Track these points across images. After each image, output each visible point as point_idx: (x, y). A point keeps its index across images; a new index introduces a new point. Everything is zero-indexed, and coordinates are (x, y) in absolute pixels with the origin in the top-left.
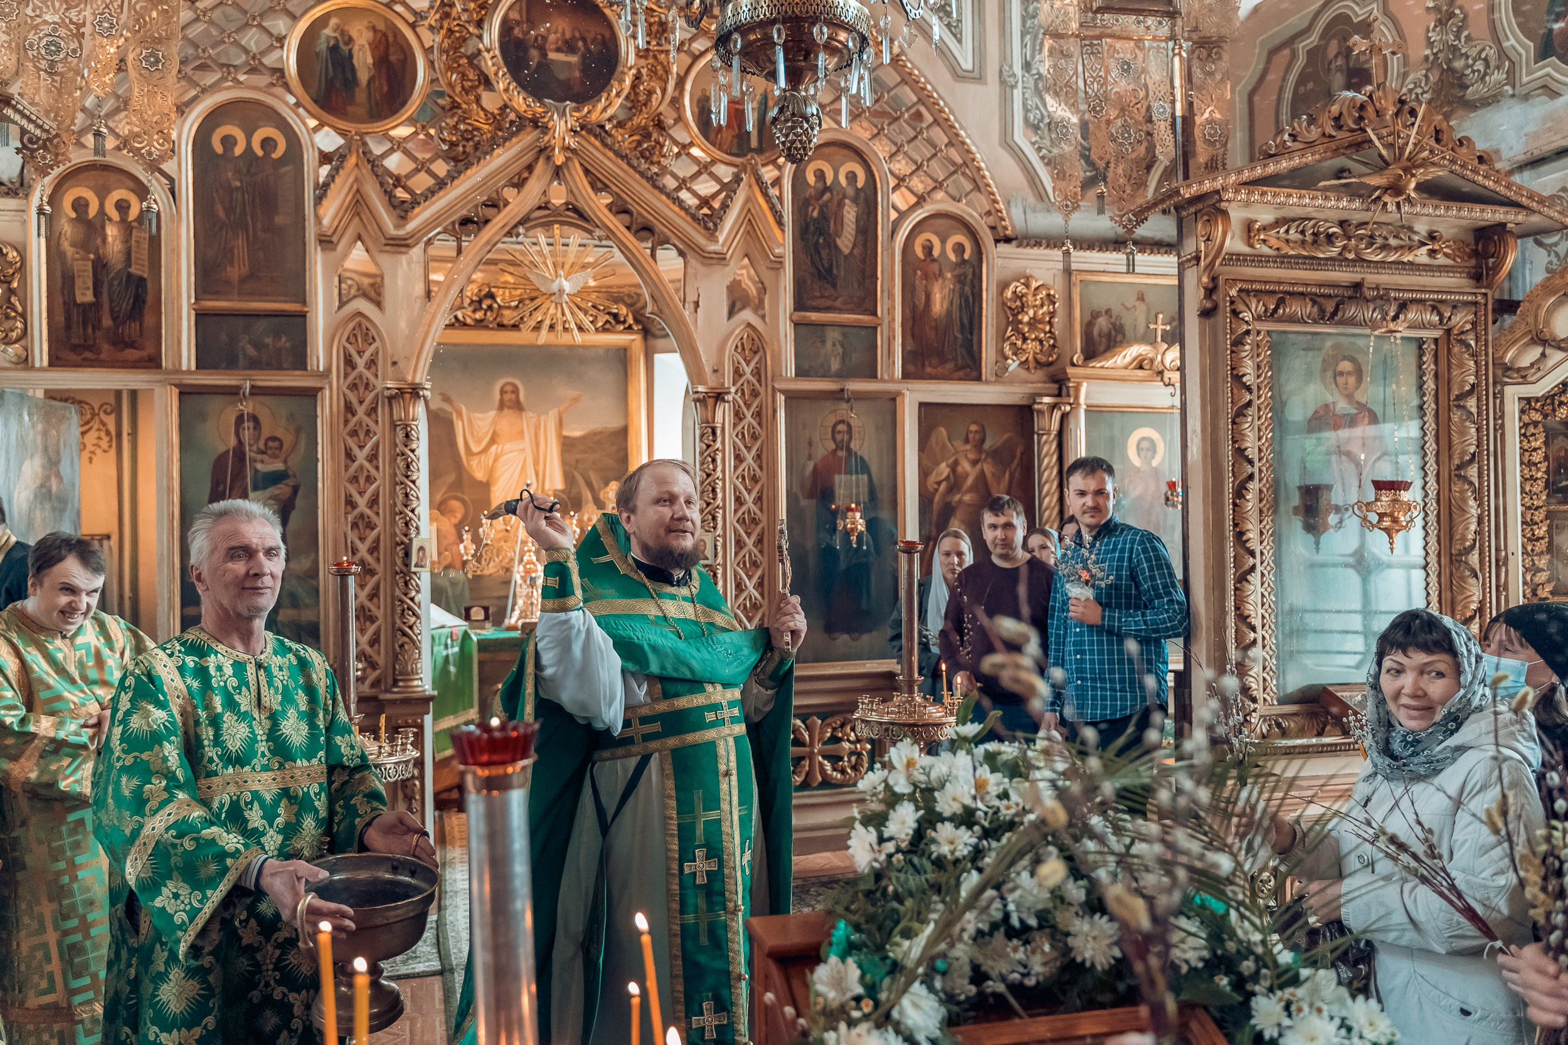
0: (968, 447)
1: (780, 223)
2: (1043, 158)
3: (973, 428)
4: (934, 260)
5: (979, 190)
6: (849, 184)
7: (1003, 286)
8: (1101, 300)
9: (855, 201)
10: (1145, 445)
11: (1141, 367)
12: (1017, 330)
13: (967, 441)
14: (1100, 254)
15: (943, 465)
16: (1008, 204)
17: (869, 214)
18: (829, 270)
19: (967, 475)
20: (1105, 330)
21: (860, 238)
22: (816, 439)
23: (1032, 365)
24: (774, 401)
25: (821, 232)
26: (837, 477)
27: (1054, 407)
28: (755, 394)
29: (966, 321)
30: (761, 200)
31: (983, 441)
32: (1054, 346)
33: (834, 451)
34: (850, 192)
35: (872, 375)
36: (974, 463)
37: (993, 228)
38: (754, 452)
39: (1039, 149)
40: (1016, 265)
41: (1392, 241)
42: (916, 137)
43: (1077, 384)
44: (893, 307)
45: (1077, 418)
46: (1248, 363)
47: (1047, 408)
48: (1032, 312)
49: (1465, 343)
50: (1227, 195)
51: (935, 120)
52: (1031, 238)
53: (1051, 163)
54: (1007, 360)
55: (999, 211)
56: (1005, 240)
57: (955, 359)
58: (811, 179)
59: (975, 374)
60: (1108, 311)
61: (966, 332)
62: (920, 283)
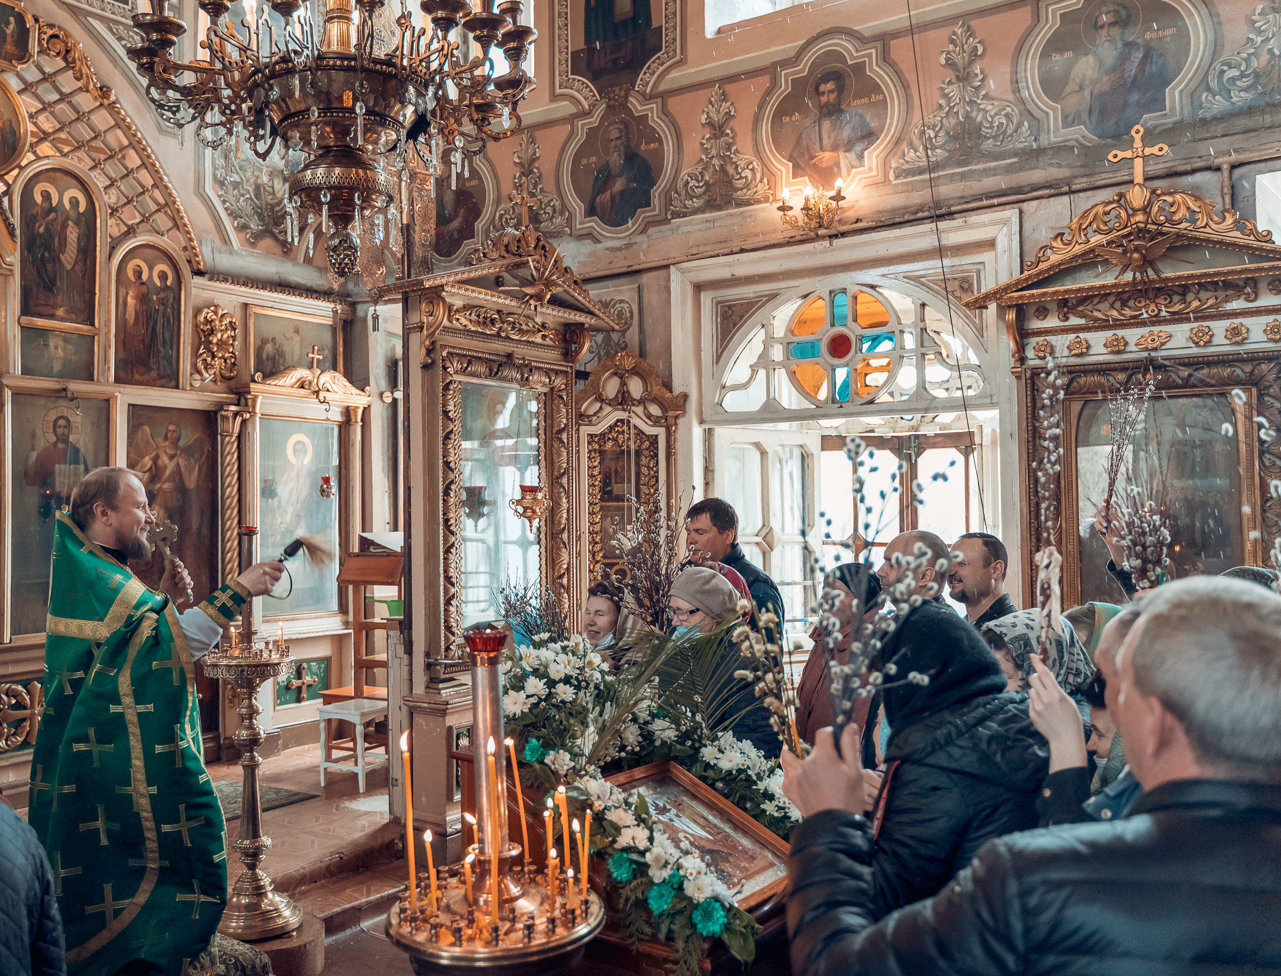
0: (167, 444)
1: (12, 234)
2: (226, 209)
3: (171, 427)
4: (143, 284)
5: (178, 229)
6: (72, 207)
7: (197, 312)
8: (269, 331)
9: (77, 223)
10: (299, 447)
11: (302, 387)
12: (209, 350)
13: (166, 438)
14: (270, 294)
15: (147, 458)
16: (200, 242)
17: (89, 236)
18: (53, 282)
19: (166, 467)
20: (271, 354)
21: (80, 257)
22: (39, 432)
23: (219, 378)
24: (2, 396)
25: (47, 247)
26: (57, 467)
27: (236, 414)
29: (167, 338)
31: (179, 439)
32: (234, 364)
33: (55, 444)
34: (73, 214)
35: (90, 378)
36: (172, 457)
37: (189, 262)
39: (224, 202)
40: (207, 295)
41: (524, 327)
42: (127, 175)
43: (256, 397)
44: (109, 320)
45: (254, 424)
46: (452, 403)
47: (230, 414)
48: (219, 335)
49: (561, 397)
50: (447, 289)
51: (143, 164)
52: (219, 274)
53: (233, 215)
54: (200, 373)
55: (194, 248)
56: (199, 273)
57: (158, 369)
58: (38, 199)
59: (173, 383)
60: (273, 339)
61: (168, 347)
62: (131, 301)
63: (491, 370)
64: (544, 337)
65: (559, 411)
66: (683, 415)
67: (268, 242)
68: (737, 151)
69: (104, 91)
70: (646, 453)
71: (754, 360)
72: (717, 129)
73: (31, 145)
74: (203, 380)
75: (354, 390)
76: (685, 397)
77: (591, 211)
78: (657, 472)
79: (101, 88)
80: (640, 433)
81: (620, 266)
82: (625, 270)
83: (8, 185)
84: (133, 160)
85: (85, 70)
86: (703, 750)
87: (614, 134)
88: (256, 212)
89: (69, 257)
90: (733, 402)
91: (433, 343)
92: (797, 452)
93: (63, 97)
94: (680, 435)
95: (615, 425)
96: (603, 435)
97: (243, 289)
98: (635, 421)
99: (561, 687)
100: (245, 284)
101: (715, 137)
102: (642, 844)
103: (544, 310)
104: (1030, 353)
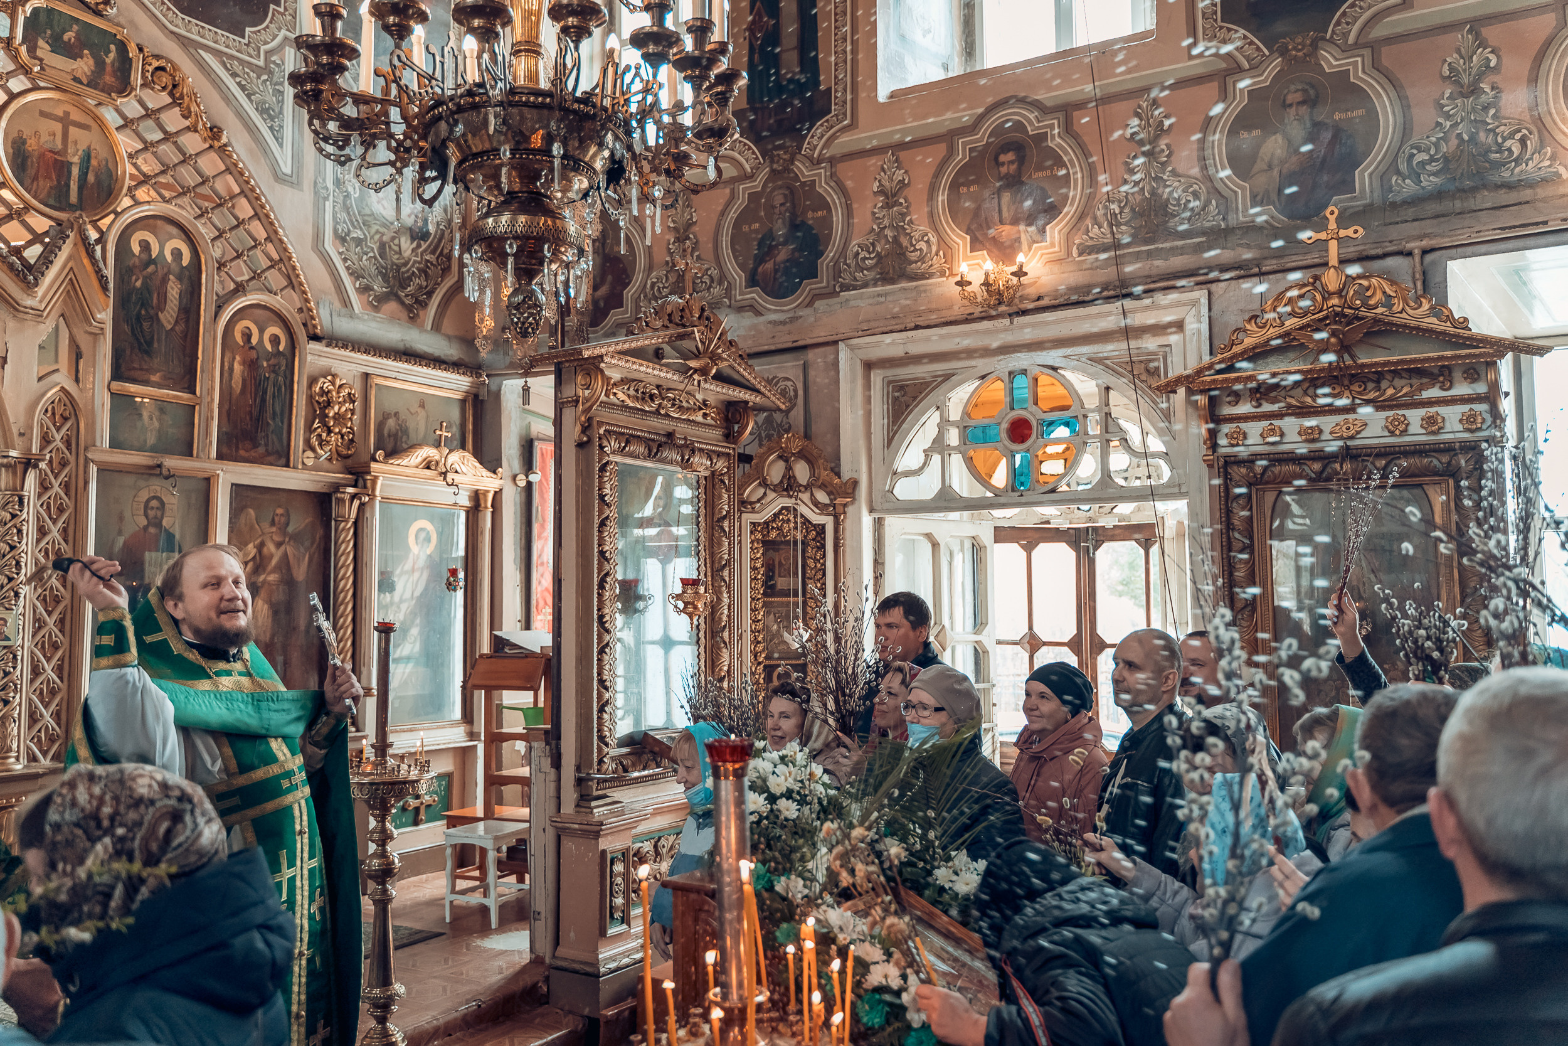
0: (274, 529)
1: (104, 288)
2: (348, 268)
3: (280, 511)
4: (252, 348)
5: (293, 288)
6: (174, 260)
7: (313, 381)
8: (391, 404)
9: (180, 278)
10: (422, 534)
11: (428, 468)
12: (325, 425)
13: (273, 523)
14: (395, 363)
15: (251, 546)
16: (318, 303)
17: (192, 293)
18: (150, 343)
19: (272, 556)
20: (394, 430)
21: (181, 316)
22: (127, 514)
23: (335, 456)
24: (86, 472)
25: (145, 303)
26: (147, 554)
27: (353, 497)
28: (64, 464)
30: (86, 261)
31: (287, 524)
32: (352, 441)
33: (145, 528)
34: (175, 267)
35: (189, 453)
36: (279, 545)
37: (305, 325)
38: (60, 524)
39: (345, 260)
40: (324, 362)
41: (685, 404)
42: (237, 226)
43: (376, 477)
44: (213, 388)
45: (373, 508)
46: (608, 486)
47: (347, 497)
48: (336, 408)
49: (723, 481)
50: (606, 359)
51: (256, 214)
52: (337, 340)
53: (355, 275)
54: (313, 450)
55: (310, 310)
56: (315, 338)
57: (266, 445)
58: (136, 249)
59: (283, 461)
60: (396, 414)
61: (278, 420)
62: (238, 367)
63: (650, 451)
64: (705, 415)
65: (720, 497)
66: (852, 503)
67: (392, 306)
68: (911, 221)
69: (215, 132)
70: (812, 543)
71: (927, 444)
72: (890, 197)
73: (130, 189)
74: (317, 457)
75: (485, 473)
76: (855, 483)
77: (752, 281)
78: (824, 564)
79: (211, 129)
80: (806, 521)
81: (785, 341)
82: (790, 345)
83: (102, 233)
84: (244, 209)
85: (194, 108)
86: (937, 872)
87: (778, 199)
88: (380, 273)
89: (168, 316)
90: (904, 490)
91: (590, 420)
92: (968, 545)
93: (168, 137)
94: (848, 525)
95: (780, 512)
96: (766, 523)
97: (365, 357)
98: (803, 509)
99: (783, 803)
100: (367, 352)
101: (888, 206)
102: (895, 983)
103: (707, 386)
104: (1223, 441)
